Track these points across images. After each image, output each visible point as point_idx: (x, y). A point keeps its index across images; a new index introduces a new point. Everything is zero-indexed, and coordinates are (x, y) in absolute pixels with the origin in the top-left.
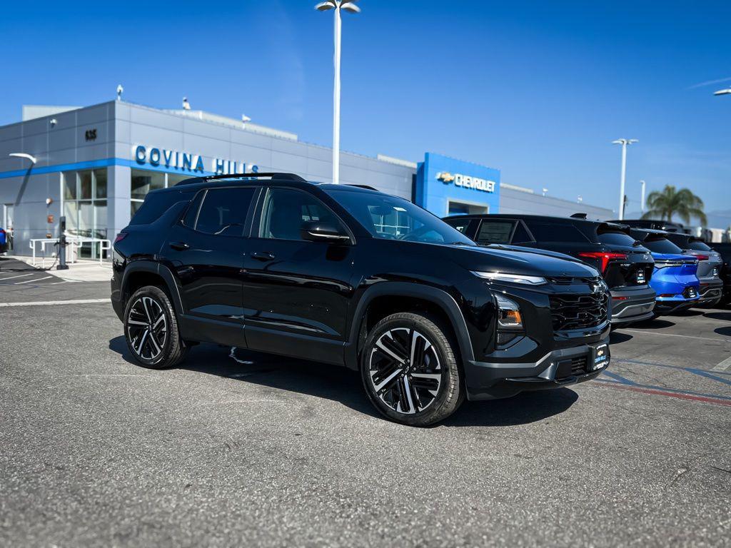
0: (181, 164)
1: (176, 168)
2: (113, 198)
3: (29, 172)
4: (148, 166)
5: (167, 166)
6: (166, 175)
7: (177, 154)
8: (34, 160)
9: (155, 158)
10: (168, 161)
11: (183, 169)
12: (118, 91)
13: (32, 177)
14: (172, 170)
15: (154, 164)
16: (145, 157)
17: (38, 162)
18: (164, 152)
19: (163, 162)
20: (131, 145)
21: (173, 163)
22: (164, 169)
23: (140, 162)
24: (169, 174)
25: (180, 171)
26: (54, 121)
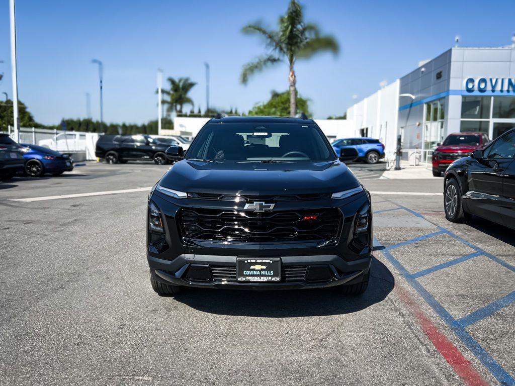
0: (505, 88)
1: (502, 91)
2: (447, 119)
3: (411, 106)
4: (476, 93)
5: (493, 91)
6: (492, 98)
7: (503, 80)
8: (413, 97)
9: (482, 86)
10: (493, 87)
11: (508, 91)
12: (456, 40)
13: (413, 108)
14: (497, 93)
15: (481, 90)
16: (473, 86)
17: (416, 99)
18: (491, 80)
19: (489, 88)
20: (463, 78)
21: (499, 88)
22: (490, 93)
23: (469, 90)
24: (494, 96)
25: (505, 93)
26: (423, 69)
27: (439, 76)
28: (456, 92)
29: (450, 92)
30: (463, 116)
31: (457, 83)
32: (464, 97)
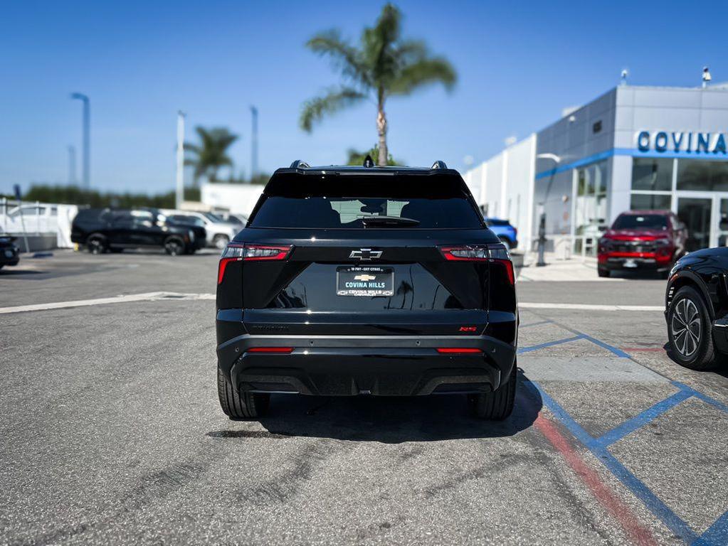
0: (694, 146)
1: (689, 151)
3: (554, 172)
4: (652, 153)
5: (677, 150)
6: (676, 162)
7: (690, 135)
8: (557, 159)
9: (662, 143)
10: (677, 145)
11: (698, 151)
12: (622, 75)
13: (556, 176)
14: (682, 154)
15: (660, 149)
16: (648, 143)
17: (562, 162)
18: (674, 135)
19: (671, 146)
20: (633, 131)
21: (684, 146)
22: (674, 154)
23: (643, 149)
24: (680, 160)
25: (693, 155)
26: (572, 119)
27: (597, 128)
28: (624, 152)
29: (616, 151)
30: (634, 187)
31: (625, 138)
32: (635, 160)
